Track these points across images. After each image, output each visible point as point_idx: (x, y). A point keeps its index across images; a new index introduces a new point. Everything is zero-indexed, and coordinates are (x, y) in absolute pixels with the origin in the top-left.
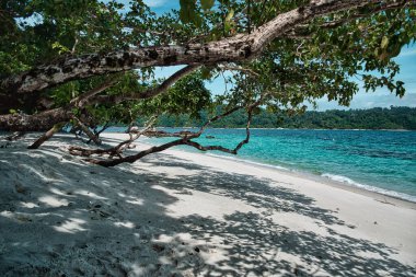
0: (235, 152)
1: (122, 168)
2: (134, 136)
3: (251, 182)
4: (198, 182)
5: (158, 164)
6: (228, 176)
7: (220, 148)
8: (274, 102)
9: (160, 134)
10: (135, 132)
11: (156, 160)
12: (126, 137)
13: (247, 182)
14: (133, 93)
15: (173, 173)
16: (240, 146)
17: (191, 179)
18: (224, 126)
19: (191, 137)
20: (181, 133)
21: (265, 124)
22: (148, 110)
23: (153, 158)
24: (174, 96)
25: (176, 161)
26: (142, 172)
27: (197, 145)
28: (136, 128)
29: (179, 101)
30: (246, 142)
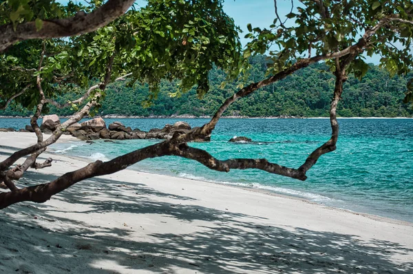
0: (300, 174)
1: (18, 216)
2: (46, 137)
3: (345, 251)
4: (210, 251)
5: (106, 207)
6: (283, 238)
7: (263, 165)
8: (399, 46)
9: (115, 133)
10: (51, 128)
11: (103, 197)
12: (27, 140)
13: (334, 252)
14: (40, 23)
15: (143, 227)
16: (312, 159)
17: (191, 244)
18: (277, 113)
19: (188, 138)
20: (167, 130)
21: (382, 106)
22: (82, 71)
23: (92, 190)
24: (145, 36)
25: (154, 198)
26: (66, 226)
27: (203, 157)
28: (54, 118)
29: (158, 48)
30: (329, 147)
